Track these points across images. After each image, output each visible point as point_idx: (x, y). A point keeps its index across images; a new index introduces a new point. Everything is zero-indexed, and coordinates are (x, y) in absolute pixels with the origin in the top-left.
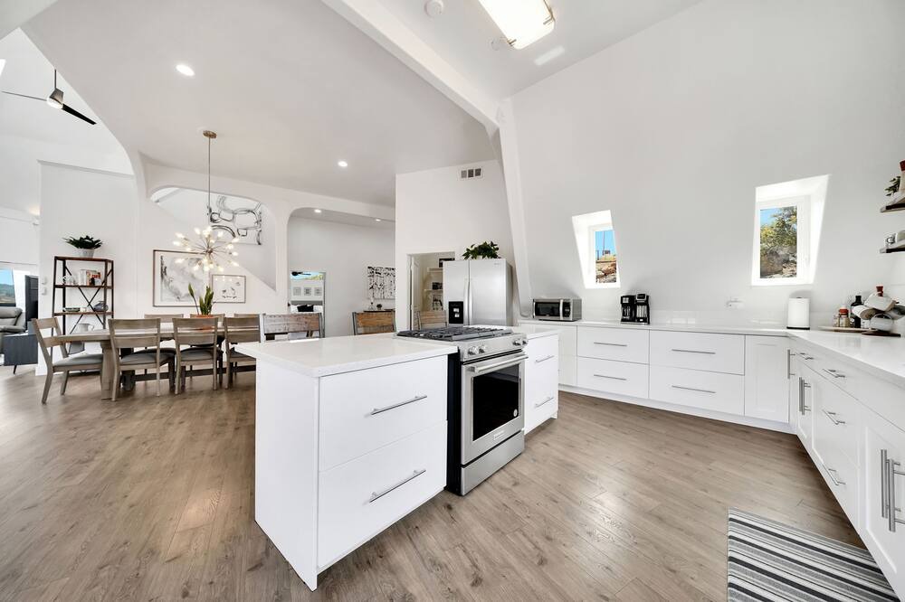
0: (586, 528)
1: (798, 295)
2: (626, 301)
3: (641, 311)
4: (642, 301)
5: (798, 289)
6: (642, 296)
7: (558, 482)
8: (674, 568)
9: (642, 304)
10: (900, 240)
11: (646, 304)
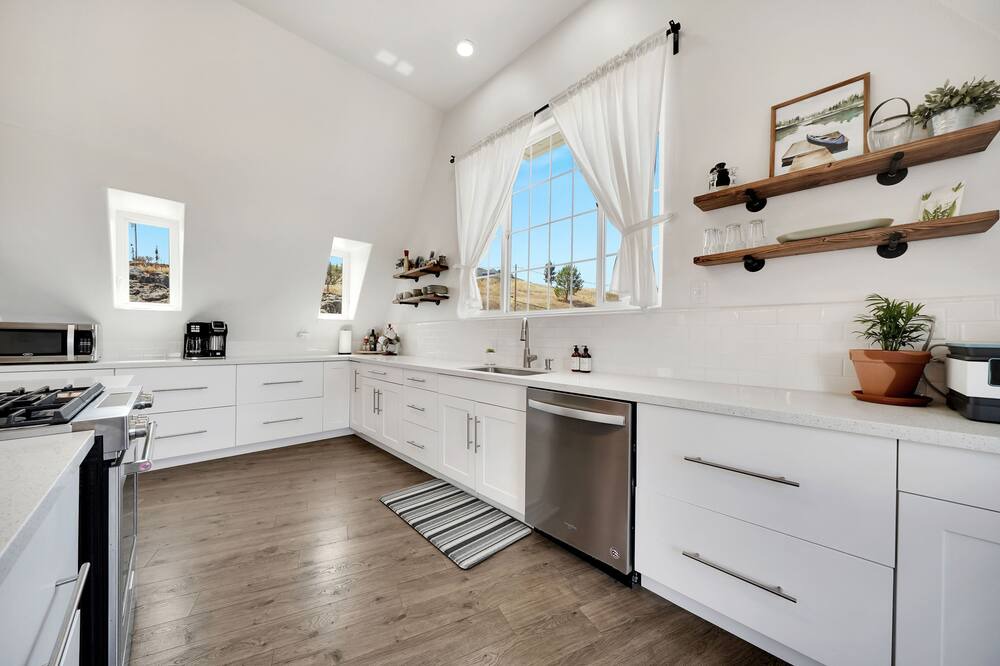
0: (328, 592)
1: (346, 328)
2: (196, 329)
3: (215, 343)
4: (216, 330)
5: (346, 323)
6: (220, 324)
7: (245, 584)
8: (402, 557)
9: (217, 334)
10: (407, 297)
11: (224, 334)
